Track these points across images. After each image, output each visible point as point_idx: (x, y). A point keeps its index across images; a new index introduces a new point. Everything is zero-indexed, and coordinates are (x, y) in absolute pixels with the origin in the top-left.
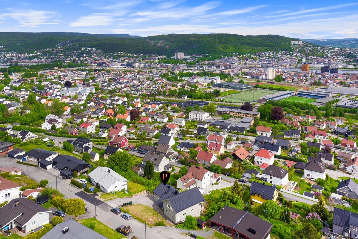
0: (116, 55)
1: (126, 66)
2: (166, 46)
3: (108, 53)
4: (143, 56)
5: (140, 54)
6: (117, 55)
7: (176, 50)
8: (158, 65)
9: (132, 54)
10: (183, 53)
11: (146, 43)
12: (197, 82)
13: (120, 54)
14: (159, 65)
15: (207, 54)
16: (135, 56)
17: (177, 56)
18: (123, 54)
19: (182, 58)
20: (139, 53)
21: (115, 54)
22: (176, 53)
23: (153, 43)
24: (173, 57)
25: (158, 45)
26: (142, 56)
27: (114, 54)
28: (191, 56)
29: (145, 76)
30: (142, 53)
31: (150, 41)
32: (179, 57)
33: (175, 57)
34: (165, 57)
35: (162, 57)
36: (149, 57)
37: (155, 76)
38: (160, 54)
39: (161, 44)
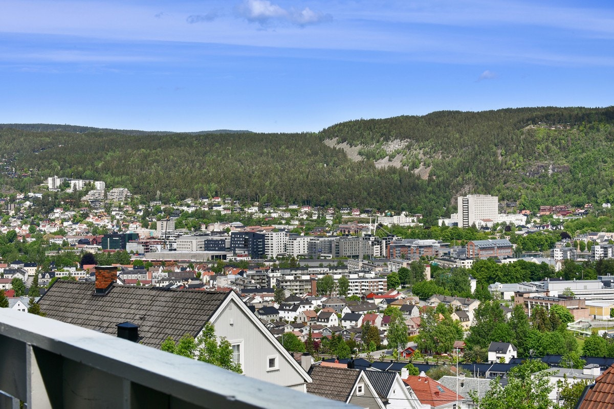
0: (191, 210)
1: (229, 249)
2: (414, 166)
3: (159, 203)
4: (310, 215)
5: (295, 207)
6: (193, 215)
7: (462, 186)
8: (376, 248)
9: (261, 209)
10: (496, 199)
11: (325, 156)
12: (567, 297)
13: (211, 206)
14: (380, 243)
15: (608, 201)
16: (274, 215)
17: (466, 216)
18: (220, 208)
19: (490, 225)
20: (294, 204)
21: (189, 206)
22: (460, 199)
23: (360, 154)
24: (447, 222)
25: (382, 164)
26: (305, 217)
27: (185, 208)
28: (534, 215)
29: (307, 277)
30: (306, 203)
31: (344, 146)
32: (476, 219)
33: (457, 218)
34: (409, 219)
35: (395, 220)
36: (338, 220)
37: (355, 276)
38: (391, 208)
39: (392, 157)
